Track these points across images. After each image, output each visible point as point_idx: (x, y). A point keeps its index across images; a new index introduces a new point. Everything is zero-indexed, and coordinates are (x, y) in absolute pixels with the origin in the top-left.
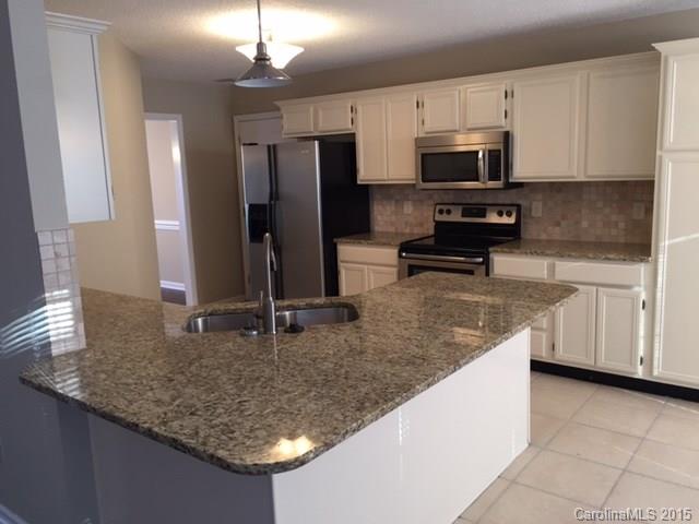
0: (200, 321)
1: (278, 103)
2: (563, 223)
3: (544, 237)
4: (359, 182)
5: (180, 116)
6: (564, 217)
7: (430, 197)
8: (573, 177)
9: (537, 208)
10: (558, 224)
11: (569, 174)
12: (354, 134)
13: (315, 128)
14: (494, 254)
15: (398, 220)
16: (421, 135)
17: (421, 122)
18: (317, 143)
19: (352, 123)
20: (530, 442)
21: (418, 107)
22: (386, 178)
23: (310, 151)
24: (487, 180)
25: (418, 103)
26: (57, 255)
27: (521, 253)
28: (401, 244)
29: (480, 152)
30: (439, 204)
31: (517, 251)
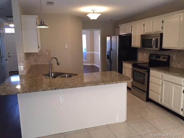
1: (119, 26)
2: (181, 63)
3: (175, 66)
4: (132, 47)
6: (181, 61)
7: (150, 52)
8: (176, 48)
9: (174, 57)
10: (179, 63)
11: (176, 47)
12: (131, 34)
13: (125, 32)
14: (150, 70)
15: (143, 57)
16: (144, 34)
17: (144, 30)
18: (118, 36)
19: (131, 31)
20: (126, 120)
21: (144, 26)
22: (136, 46)
23: (116, 38)
24: (155, 48)
25: (144, 25)
26: (20, 58)
27: (156, 70)
28: (133, 64)
29: (153, 39)
30: (150, 54)
31: (155, 69)
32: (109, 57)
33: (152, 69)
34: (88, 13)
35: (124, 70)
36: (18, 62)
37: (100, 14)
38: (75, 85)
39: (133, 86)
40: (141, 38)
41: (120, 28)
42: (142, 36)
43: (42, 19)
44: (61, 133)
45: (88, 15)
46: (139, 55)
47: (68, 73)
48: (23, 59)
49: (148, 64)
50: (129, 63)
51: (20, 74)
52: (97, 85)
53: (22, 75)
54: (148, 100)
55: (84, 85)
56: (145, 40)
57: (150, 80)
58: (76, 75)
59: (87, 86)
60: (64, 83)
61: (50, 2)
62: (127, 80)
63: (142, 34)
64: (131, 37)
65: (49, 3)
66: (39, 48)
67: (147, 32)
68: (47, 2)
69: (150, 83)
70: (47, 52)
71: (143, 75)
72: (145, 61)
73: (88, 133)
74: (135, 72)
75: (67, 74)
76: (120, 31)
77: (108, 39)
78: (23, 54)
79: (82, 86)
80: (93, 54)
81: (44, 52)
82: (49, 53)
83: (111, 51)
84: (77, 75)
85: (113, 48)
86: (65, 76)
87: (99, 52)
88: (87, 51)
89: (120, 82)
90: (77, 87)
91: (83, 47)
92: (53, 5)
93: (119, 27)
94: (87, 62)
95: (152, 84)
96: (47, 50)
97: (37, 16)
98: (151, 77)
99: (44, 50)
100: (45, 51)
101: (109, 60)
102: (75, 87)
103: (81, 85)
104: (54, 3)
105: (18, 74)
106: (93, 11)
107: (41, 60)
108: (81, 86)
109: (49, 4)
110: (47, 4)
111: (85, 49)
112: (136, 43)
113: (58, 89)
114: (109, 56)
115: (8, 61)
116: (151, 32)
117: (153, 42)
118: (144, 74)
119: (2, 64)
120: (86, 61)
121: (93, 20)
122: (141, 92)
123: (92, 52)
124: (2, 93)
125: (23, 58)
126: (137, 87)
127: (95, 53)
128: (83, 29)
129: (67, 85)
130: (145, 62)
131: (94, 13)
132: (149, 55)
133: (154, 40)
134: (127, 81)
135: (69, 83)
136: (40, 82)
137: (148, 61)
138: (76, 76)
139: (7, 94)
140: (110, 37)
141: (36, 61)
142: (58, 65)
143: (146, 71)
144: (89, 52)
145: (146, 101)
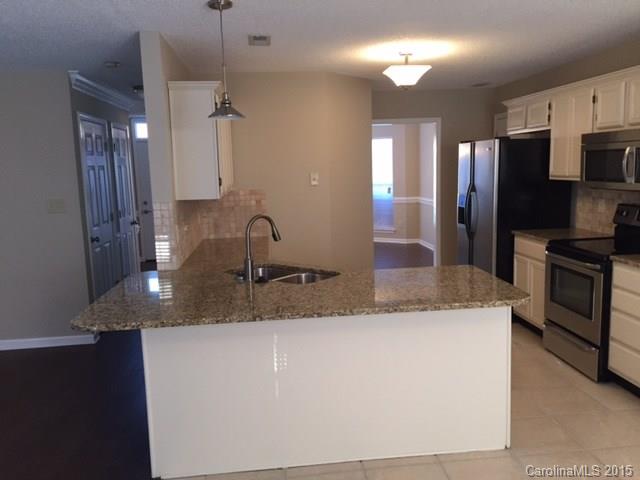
0: (260, 270)
1: (505, 103)
4: (551, 178)
5: (439, 120)
7: (620, 197)
12: (549, 131)
13: (526, 124)
14: (614, 264)
15: (593, 217)
16: (596, 131)
17: (595, 118)
18: (497, 141)
19: (549, 120)
20: (508, 446)
21: (594, 102)
22: (567, 174)
23: (490, 149)
24: (633, 181)
25: (594, 99)
26: (162, 216)
27: (634, 266)
28: (550, 243)
29: (628, 149)
30: (619, 205)
31: (630, 262)
32: (464, 215)
33: (620, 262)
34: (386, 66)
35: (518, 261)
36: (156, 229)
37: (429, 67)
38: (321, 307)
39: (549, 322)
40: (582, 147)
41: (510, 111)
42: (586, 138)
43: (224, 94)
44: (276, 467)
45: (386, 73)
46: (578, 209)
47: (309, 267)
48: (172, 219)
49: (613, 241)
50: (538, 236)
51: (159, 267)
52: (396, 310)
53: (165, 271)
54: (607, 377)
55: (348, 311)
56: (600, 152)
57: (614, 303)
58: (334, 274)
59: (359, 313)
60: (288, 300)
61: (257, 35)
62: (509, 299)
63: (588, 131)
64: (547, 141)
65: (256, 38)
66: (220, 184)
67: (607, 125)
68: (249, 37)
69: (614, 315)
70: (253, 197)
71: (589, 281)
72: (599, 231)
73: (366, 477)
74: (557, 271)
75: (304, 271)
76: (510, 122)
77: (464, 150)
78: (171, 206)
79: (342, 311)
80: (418, 204)
81: (242, 198)
82: (258, 202)
83: (473, 194)
84: (339, 274)
85: (478, 182)
86: (299, 278)
87: (432, 197)
88: (395, 195)
89: (479, 304)
90: (325, 315)
91: (375, 181)
92: (269, 44)
93: (505, 109)
94: (394, 234)
95: (622, 316)
96: (252, 193)
97: (216, 84)
98: (616, 293)
99: (241, 193)
100: (245, 195)
101: (463, 226)
102: (320, 315)
103: (340, 308)
104: (270, 37)
105: (155, 269)
106: (403, 59)
107: (233, 225)
108: (339, 314)
109: (256, 42)
110: (250, 44)
111: (389, 189)
112: (565, 164)
113: (261, 319)
114: (466, 211)
115: (137, 226)
116: (621, 124)
117: (625, 162)
118: (591, 279)
119: (118, 235)
120: (393, 229)
121: (403, 87)
122: (580, 348)
123: (412, 199)
124: (92, 325)
125: (170, 218)
126: (564, 325)
127: (423, 200)
128: (374, 118)
129: (293, 307)
130: (600, 236)
131: (407, 63)
132: (614, 208)
133: (629, 153)
134: (507, 301)
135: (303, 301)
136: (212, 295)
137: (610, 231)
138: (330, 280)
139: (106, 330)
140: (469, 144)
141: (216, 226)
142: (275, 239)
143: (598, 267)
144: (403, 199)
145: (596, 379)
